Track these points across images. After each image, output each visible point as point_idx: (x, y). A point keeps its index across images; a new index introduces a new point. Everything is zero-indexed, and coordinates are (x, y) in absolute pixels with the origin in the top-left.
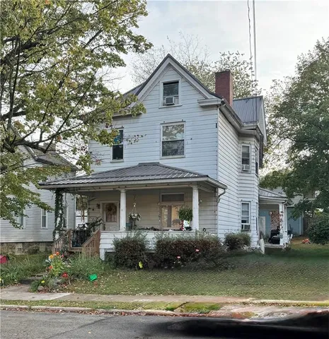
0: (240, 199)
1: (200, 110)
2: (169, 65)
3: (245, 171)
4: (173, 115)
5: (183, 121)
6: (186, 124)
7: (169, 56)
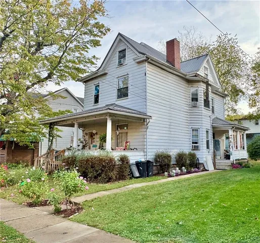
0: (191, 127)
1: (137, 65)
2: (120, 39)
3: (195, 107)
4: (122, 71)
5: (128, 74)
6: (130, 76)
7: (119, 34)
